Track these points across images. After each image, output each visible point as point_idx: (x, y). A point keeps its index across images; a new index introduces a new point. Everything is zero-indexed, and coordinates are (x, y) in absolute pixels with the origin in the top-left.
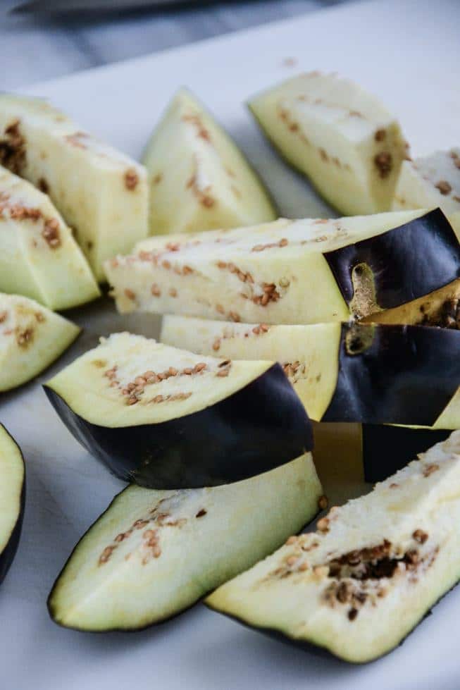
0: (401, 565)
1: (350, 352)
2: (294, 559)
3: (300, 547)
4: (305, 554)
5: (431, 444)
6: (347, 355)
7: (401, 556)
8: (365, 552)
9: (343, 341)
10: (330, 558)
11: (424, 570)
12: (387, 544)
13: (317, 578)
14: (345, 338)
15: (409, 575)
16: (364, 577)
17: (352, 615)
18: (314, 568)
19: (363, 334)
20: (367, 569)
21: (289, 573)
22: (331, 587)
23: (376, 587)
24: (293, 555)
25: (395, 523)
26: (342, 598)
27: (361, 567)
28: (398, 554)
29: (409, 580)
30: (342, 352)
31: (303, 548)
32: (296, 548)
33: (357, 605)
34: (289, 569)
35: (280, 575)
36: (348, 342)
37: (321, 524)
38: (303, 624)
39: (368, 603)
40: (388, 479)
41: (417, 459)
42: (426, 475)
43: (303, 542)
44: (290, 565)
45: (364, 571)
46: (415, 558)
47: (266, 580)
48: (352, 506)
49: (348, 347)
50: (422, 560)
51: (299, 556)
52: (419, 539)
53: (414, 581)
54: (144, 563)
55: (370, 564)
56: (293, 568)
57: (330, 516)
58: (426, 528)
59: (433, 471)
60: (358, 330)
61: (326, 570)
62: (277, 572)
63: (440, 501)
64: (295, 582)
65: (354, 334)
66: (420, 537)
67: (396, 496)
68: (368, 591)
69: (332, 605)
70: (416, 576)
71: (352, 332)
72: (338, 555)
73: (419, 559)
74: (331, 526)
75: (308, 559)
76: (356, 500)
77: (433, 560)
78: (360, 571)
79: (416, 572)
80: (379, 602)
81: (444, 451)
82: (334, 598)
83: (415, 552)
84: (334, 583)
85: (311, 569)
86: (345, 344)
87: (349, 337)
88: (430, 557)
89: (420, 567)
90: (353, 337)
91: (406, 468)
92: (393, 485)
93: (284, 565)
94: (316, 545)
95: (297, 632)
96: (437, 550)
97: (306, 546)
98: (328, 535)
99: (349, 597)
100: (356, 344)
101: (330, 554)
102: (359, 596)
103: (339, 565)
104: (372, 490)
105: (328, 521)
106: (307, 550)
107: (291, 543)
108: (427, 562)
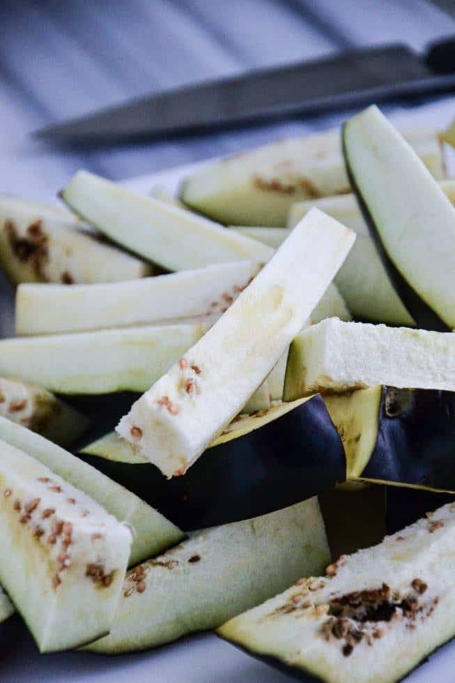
0: (399, 611)
1: (388, 413)
2: (301, 597)
3: (307, 587)
4: (311, 593)
5: (440, 505)
6: (385, 416)
7: (399, 602)
8: (365, 594)
9: (383, 402)
10: (332, 597)
11: (422, 619)
12: (385, 588)
13: (317, 614)
14: (385, 401)
15: (406, 620)
16: (364, 620)
17: (347, 650)
18: (316, 606)
19: (401, 398)
20: (368, 612)
21: (294, 609)
22: (328, 622)
23: (373, 628)
24: (300, 594)
25: (395, 571)
26: (338, 632)
27: (362, 610)
28: (396, 599)
29: (407, 626)
30: (381, 414)
31: (310, 589)
32: (304, 588)
33: (353, 642)
34: (295, 606)
35: (285, 611)
36: (387, 405)
37: (330, 569)
38: (299, 653)
39: (363, 641)
40: (397, 533)
41: (426, 517)
42: (431, 531)
43: (310, 583)
44: (296, 602)
45: (365, 614)
46: (413, 606)
47: (273, 614)
48: (360, 554)
49: (387, 409)
50: (421, 609)
51: (305, 595)
52: (418, 588)
53: (412, 627)
54: (126, 595)
55: (372, 608)
56: (299, 605)
57: (339, 563)
58: (425, 578)
59: (437, 528)
60: (396, 394)
61: (327, 607)
62: (283, 608)
63: (441, 555)
64: (297, 617)
65: (392, 398)
66: (420, 586)
67: (401, 547)
68: (364, 631)
69: (327, 639)
70: (413, 623)
71: (390, 396)
72: (340, 596)
73: (417, 608)
74: (339, 572)
75: (312, 598)
76: (366, 550)
77: (432, 610)
78: (361, 614)
79: (414, 619)
80: (375, 642)
81: (451, 511)
82: (330, 632)
83: (414, 601)
84: (332, 619)
85: (313, 606)
86: (384, 406)
87: (388, 400)
88: (429, 607)
89: (419, 615)
90: (391, 400)
91: (414, 525)
92: (400, 538)
93: (291, 602)
94: (322, 587)
95: (291, 659)
96: (436, 602)
97: (313, 587)
98: (334, 578)
99: (345, 633)
100: (394, 407)
101: (332, 594)
102: (354, 633)
103: (341, 605)
104: (381, 542)
105: (336, 567)
106: (314, 590)
107: (300, 584)
108: (425, 611)
